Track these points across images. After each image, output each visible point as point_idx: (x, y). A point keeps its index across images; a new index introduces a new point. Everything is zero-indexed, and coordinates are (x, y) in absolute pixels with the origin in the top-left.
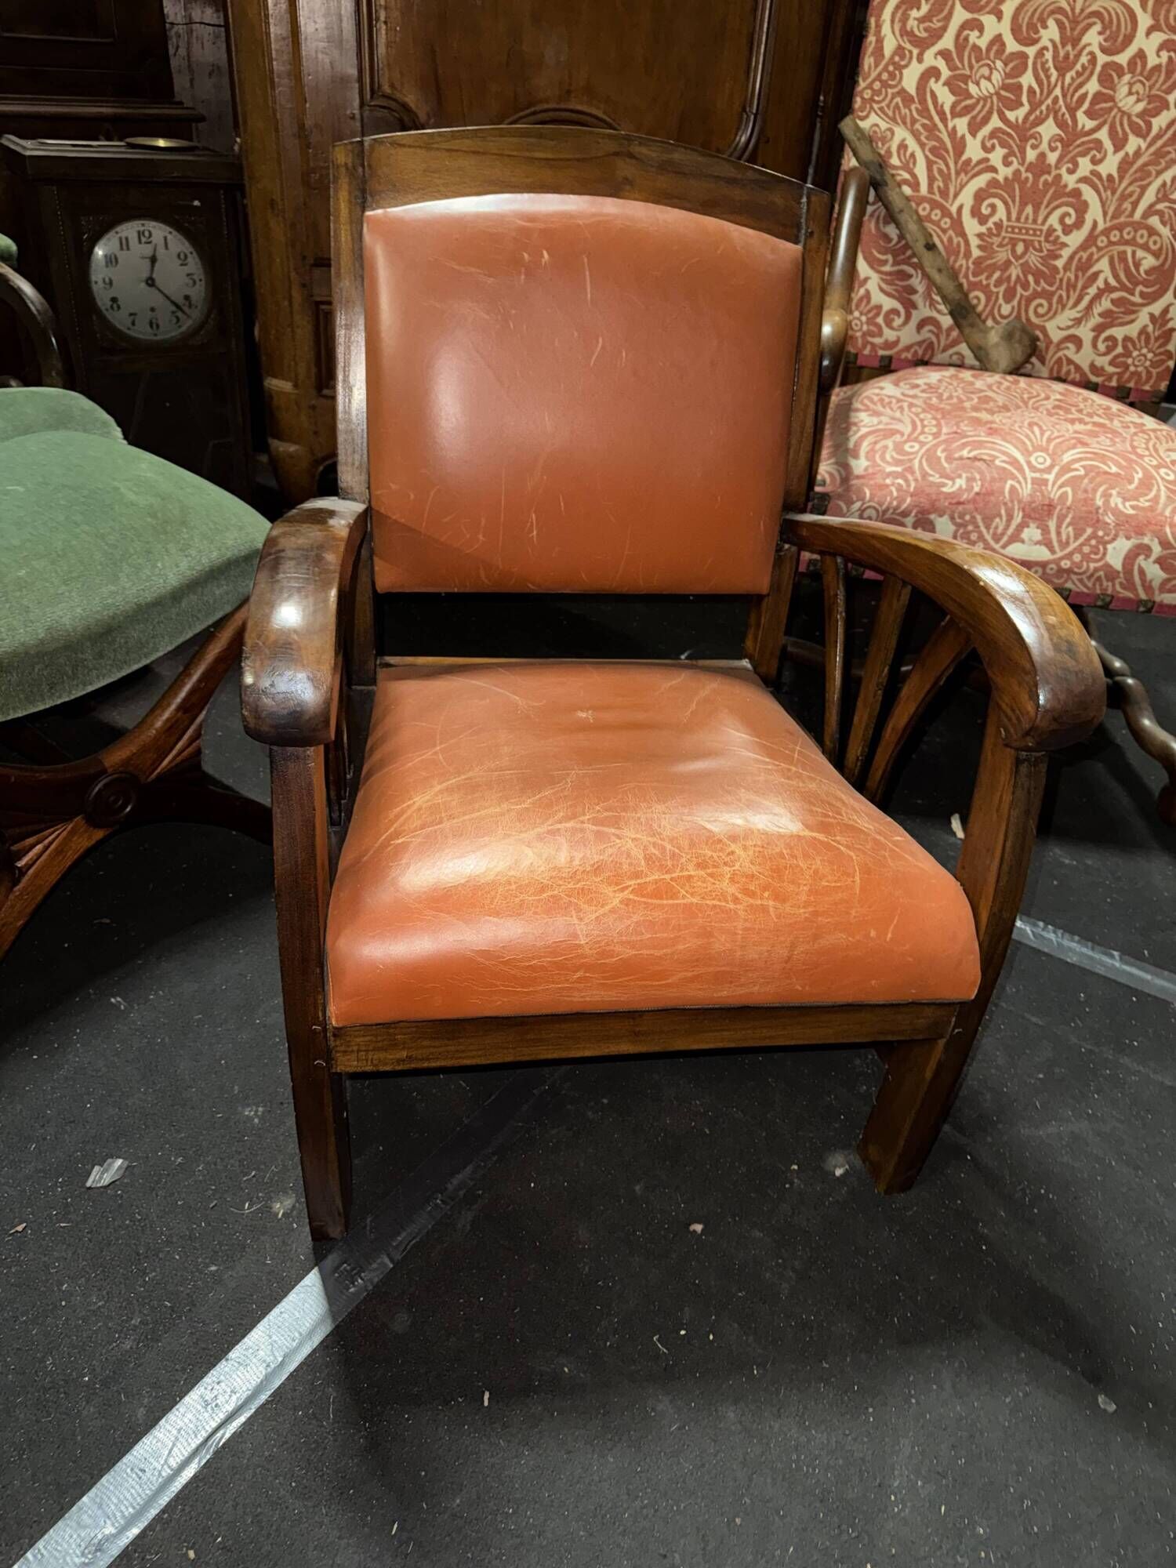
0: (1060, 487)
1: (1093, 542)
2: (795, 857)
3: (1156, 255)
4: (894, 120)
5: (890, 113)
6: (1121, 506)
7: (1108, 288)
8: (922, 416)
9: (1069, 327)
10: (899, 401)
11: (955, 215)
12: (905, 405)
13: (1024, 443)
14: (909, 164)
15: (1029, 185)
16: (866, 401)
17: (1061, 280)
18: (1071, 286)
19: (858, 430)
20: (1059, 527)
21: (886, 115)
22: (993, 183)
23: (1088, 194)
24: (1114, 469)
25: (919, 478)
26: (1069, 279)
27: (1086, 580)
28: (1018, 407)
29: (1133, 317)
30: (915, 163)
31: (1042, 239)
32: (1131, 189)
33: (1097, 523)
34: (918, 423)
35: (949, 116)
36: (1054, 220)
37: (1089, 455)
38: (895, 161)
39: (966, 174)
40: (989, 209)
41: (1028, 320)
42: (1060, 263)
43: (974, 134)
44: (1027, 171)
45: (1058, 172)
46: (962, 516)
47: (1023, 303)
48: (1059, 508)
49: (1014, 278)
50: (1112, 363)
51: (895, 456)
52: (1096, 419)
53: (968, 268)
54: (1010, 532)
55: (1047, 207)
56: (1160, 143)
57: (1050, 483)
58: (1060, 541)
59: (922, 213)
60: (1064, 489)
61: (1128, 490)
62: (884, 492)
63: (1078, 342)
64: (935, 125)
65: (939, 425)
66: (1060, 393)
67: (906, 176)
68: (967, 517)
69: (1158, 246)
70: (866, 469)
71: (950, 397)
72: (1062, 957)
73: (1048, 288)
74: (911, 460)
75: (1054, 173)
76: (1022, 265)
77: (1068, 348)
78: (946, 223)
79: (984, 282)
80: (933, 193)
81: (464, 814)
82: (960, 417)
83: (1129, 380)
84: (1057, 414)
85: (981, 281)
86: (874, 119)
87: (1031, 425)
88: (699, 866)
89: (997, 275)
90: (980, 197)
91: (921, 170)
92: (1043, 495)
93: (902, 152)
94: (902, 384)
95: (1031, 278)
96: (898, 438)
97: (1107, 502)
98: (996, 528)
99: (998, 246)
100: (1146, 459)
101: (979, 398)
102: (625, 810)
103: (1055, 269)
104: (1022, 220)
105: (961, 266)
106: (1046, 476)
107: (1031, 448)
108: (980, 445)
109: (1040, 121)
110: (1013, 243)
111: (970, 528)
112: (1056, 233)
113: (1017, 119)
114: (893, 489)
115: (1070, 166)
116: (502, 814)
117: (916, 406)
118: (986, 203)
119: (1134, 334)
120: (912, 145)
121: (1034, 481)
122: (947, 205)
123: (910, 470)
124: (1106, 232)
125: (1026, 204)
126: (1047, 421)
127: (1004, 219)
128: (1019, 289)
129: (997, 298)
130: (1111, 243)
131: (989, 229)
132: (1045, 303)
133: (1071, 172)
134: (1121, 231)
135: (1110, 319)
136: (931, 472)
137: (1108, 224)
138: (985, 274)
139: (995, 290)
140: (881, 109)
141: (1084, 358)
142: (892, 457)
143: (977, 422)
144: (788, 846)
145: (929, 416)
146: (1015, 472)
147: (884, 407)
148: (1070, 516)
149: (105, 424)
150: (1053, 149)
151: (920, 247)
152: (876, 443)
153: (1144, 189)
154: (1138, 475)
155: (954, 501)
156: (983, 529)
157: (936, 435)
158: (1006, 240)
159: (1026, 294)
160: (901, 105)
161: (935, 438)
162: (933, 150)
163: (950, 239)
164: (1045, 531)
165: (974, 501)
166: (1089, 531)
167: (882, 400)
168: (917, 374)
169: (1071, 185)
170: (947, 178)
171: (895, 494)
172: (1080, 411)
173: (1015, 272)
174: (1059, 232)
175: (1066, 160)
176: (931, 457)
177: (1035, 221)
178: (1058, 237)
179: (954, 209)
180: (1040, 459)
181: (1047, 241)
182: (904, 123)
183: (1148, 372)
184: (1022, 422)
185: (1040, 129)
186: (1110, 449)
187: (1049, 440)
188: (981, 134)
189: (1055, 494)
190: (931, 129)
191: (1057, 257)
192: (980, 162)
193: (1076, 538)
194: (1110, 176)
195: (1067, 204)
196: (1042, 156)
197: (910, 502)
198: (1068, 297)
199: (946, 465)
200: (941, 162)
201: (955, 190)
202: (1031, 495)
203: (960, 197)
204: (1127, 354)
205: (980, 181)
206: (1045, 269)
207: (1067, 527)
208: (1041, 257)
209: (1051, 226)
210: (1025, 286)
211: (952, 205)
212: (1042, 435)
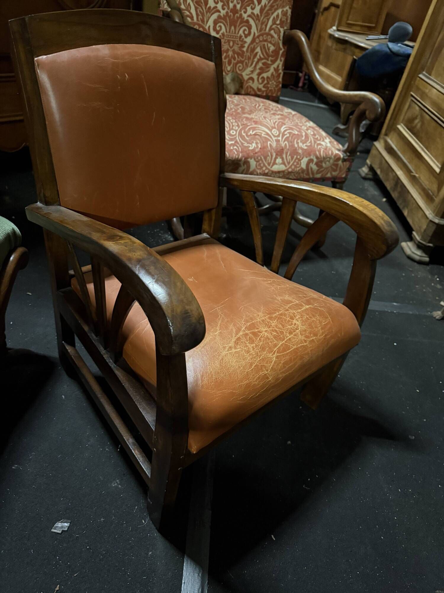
0: (284, 141)
1: (297, 161)
3: (274, 45)
6: (302, 146)
7: (260, 59)
9: (250, 74)
11: (208, 30)
13: (268, 126)
14: (188, 7)
15: (232, 18)
17: (246, 56)
18: (249, 58)
20: (286, 157)
22: (219, 17)
23: (252, 22)
24: (296, 133)
25: (241, 145)
26: (248, 56)
28: (255, 111)
29: (268, 69)
30: (190, 8)
31: (238, 40)
32: (264, 20)
33: (298, 153)
36: (241, 32)
37: (288, 128)
38: (183, 7)
39: (210, 13)
40: (219, 28)
41: (237, 72)
42: (245, 49)
44: (231, 12)
46: (257, 158)
47: (234, 65)
48: (285, 150)
49: (230, 56)
50: (264, 87)
51: (230, 137)
52: (279, 112)
54: (272, 161)
55: (238, 27)
57: (281, 141)
58: (287, 162)
60: (285, 143)
61: (303, 140)
63: (252, 79)
67: (188, 13)
68: (259, 158)
69: (274, 42)
73: (242, 59)
75: (240, 13)
76: (232, 50)
77: (250, 82)
80: (199, 21)
83: (269, 92)
84: (267, 112)
89: (225, 55)
90: (215, 22)
91: (193, 11)
92: (280, 146)
93: (185, 3)
95: (236, 56)
97: (298, 145)
98: (268, 161)
99: (224, 43)
103: (243, 52)
104: (231, 32)
106: (279, 138)
107: (271, 128)
108: (254, 129)
110: (229, 41)
111: (261, 162)
114: (234, 151)
115: (245, 10)
118: (218, 26)
119: (270, 76)
121: (276, 140)
122: (204, 26)
123: (236, 142)
124: (258, 37)
125: (232, 26)
127: (225, 32)
130: (260, 41)
131: (220, 36)
132: (241, 65)
133: (245, 13)
134: (263, 36)
135: (262, 70)
136: (244, 142)
137: (259, 34)
139: (225, 61)
141: (255, 85)
142: (228, 137)
143: (247, 118)
146: (269, 138)
148: (289, 152)
150: (238, 3)
153: (268, 20)
154: (304, 134)
155: (254, 152)
156: (265, 162)
157: (238, 126)
158: (226, 41)
159: (235, 62)
162: (196, 2)
164: (283, 159)
165: (260, 151)
166: (295, 157)
169: (246, 18)
170: (203, 15)
172: (272, 110)
173: (230, 53)
174: (243, 37)
175: (243, 8)
176: (241, 135)
178: (243, 39)
180: (275, 132)
181: (240, 40)
183: (275, 90)
184: (261, 117)
186: (291, 124)
187: (274, 124)
189: (283, 145)
191: (244, 47)
192: (214, 8)
193: (292, 160)
194: (257, 14)
195: (244, 26)
196: (235, 6)
197: (242, 155)
198: (249, 62)
199: (247, 139)
200: (200, 7)
201: (207, 19)
202: (276, 146)
203: (209, 23)
204: (268, 83)
205: (215, 16)
206: (239, 51)
207: (289, 156)
208: (239, 47)
209: (240, 35)
210: (235, 59)
211: (206, 26)
212: (271, 122)
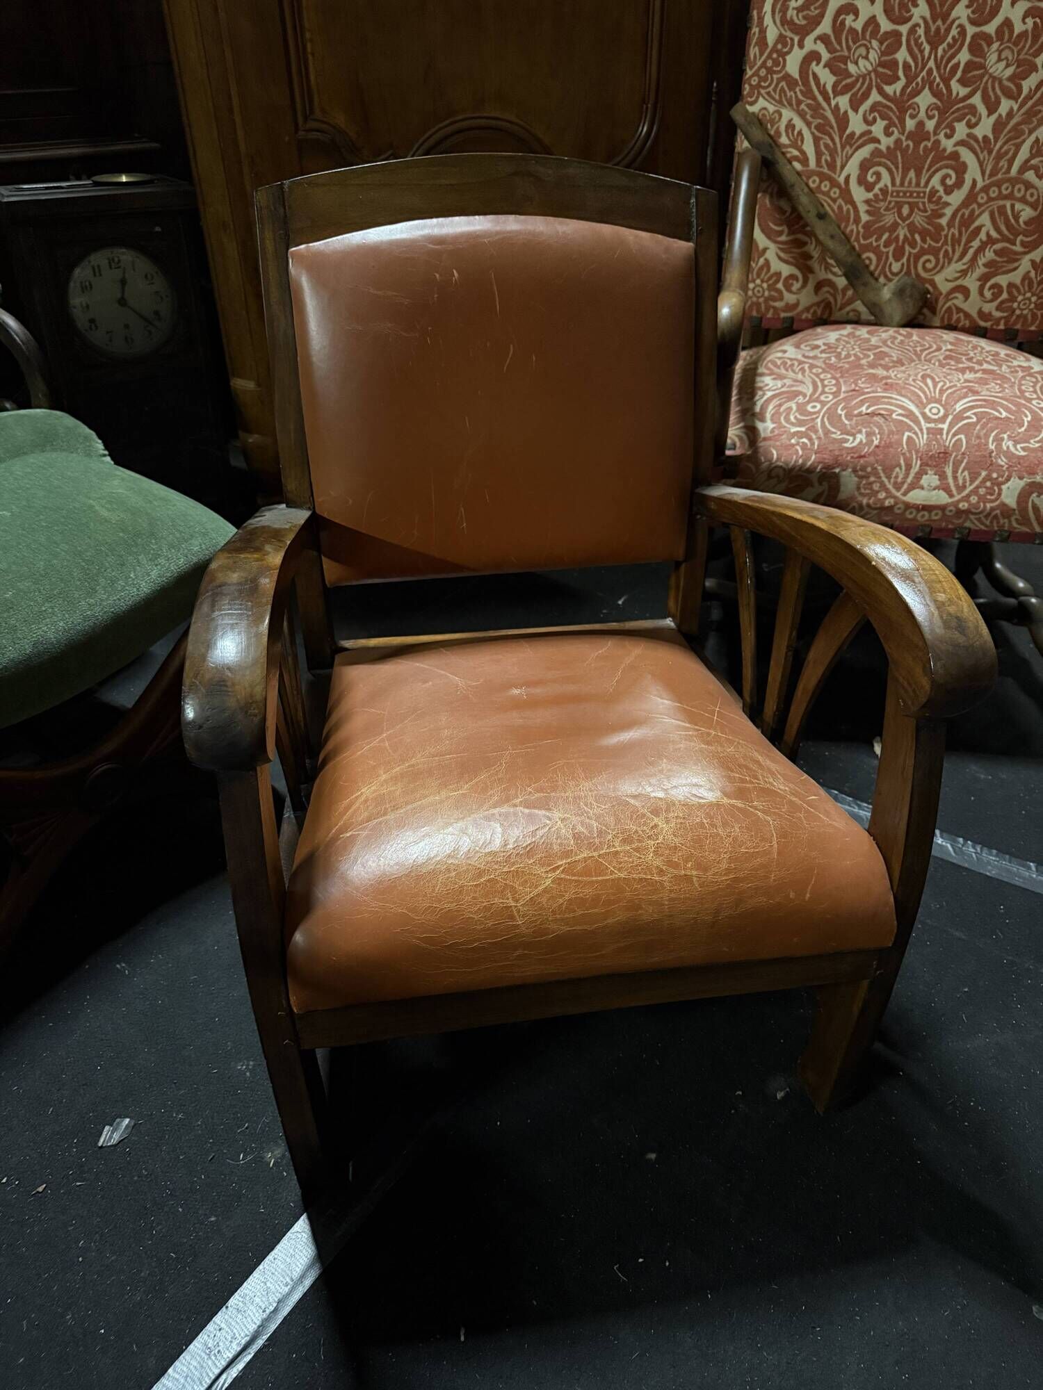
0: (954, 435)
1: (988, 484)
2: (713, 825)
3: (1034, 206)
4: (780, 102)
5: (777, 97)
6: (1012, 449)
7: (990, 241)
8: (822, 376)
9: (957, 279)
10: (800, 363)
11: (843, 186)
12: (806, 366)
13: (919, 396)
14: (797, 141)
15: (910, 152)
16: (770, 365)
17: (946, 236)
18: (956, 241)
19: (764, 394)
20: (955, 472)
21: (774, 99)
22: (876, 153)
23: (967, 156)
24: (1004, 414)
25: (822, 436)
26: (953, 235)
27: (983, 519)
28: (913, 361)
29: (1016, 264)
30: (802, 141)
31: (926, 200)
32: (1005, 148)
33: (991, 466)
34: (819, 384)
35: (832, 96)
36: (935, 181)
37: (980, 403)
38: (784, 140)
39: (851, 147)
40: (874, 177)
41: (918, 275)
42: (944, 221)
43: (856, 111)
44: (907, 139)
45: (936, 138)
46: (864, 468)
47: (912, 260)
48: (954, 454)
49: (901, 237)
50: (998, 309)
52: (985, 366)
53: (858, 233)
54: (909, 480)
55: (928, 170)
56: (1030, 103)
57: (945, 432)
58: (957, 486)
59: (812, 185)
60: (957, 437)
61: (1019, 433)
62: (790, 452)
63: (965, 291)
64: (819, 104)
65: (838, 385)
66: (951, 343)
67: (796, 153)
68: (869, 469)
69: (1035, 197)
70: (772, 431)
71: (848, 356)
72: (981, 871)
73: (933, 244)
74: (813, 420)
75: (932, 139)
76: (908, 225)
77: (956, 298)
78: (835, 193)
79: (875, 244)
80: (821, 167)
81: (407, 804)
82: (857, 374)
83: (1016, 322)
84: (948, 364)
85: (871, 243)
86: (762, 103)
87: (924, 377)
88: (624, 841)
89: (886, 236)
90: (865, 166)
91: (809, 147)
92: (939, 444)
93: (790, 131)
94: (802, 346)
95: (917, 237)
96: (800, 399)
97: (999, 446)
98: (897, 477)
99: (885, 210)
100: (1034, 402)
101: (874, 354)
102: (554, 789)
103: (939, 228)
104: (906, 184)
105: (852, 231)
106: (940, 426)
107: (925, 401)
108: (876, 401)
109: (917, 93)
110: (899, 206)
111: (872, 479)
112: (938, 194)
113: (895, 92)
114: (798, 448)
115: (948, 131)
116: (441, 802)
117: (817, 367)
118: (871, 171)
119: (1018, 281)
120: (799, 124)
121: (930, 431)
122: (836, 177)
123: (813, 429)
124: (985, 189)
125: (909, 170)
126: (938, 373)
127: (889, 185)
128: (907, 248)
129: (887, 258)
130: (990, 199)
131: (876, 196)
132: (932, 258)
133: (948, 137)
134: (999, 187)
135: (993, 268)
136: (834, 430)
137: (987, 182)
138: (875, 236)
139: (885, 250)
140: (768, 93)
141: (972, 306)
142: (796, 417)
143: (873, 378)
144: (708, 815)
145: (829, 376)
146: (911, 424)
147: (787, 370)
148: (965, 461)
149: (86, 438)
150: (930, 117)
151: (811, 217)
152: (780, 405)
153: (1018, 147)
154: (1028, 418)
155: (856, 455)
156: (884, 479)
157: (836, 394)
158: (893, 204)
159: (914, 251)
160: (786, 88)
161: (835, 397)
162: (818, 127)
163: (840, 208)
164: (942, 476)
165: (874, 453)
166: (984, 474)
167: (784, 363)
168: (817, 335)
169: (950, 149)
170: (833, 153)
171: (800, 453)
172: (970, 359)
173: (902, 232)
174: (942, 193)
175: (943, 126)
176: (832, 416)
177: (918, 185)
178: (940, 198)
179: (841, 180)
180: (934, 410)
181: (930, 201)
182: (790, 104)
183: (1034, 316)
184: (916, 375)
185: (917, 100)
186: (1000, 395)
187: (942, 392)
188: (861, 110)
189: (949, 442)
190: (816, 109)
191: (941, 215)
192: (863, 135)
193: (972, 482)
194: (985, 137)
195: (947, 167)
196: (921, 124)
197: (815, 459)
198: (954, 251)
199: (846, 422)
200: (827, 137)
201: (842, 162)
202: (928, 445)
203: (846, 168)
204: (1012, 299)
205: (865, 152)
206: (930, 227)
207: (962, 472)
208: (926, 217)
209: (933, 187)
210: (913, 244)
211: (839, 176)
212: (935, 387)
